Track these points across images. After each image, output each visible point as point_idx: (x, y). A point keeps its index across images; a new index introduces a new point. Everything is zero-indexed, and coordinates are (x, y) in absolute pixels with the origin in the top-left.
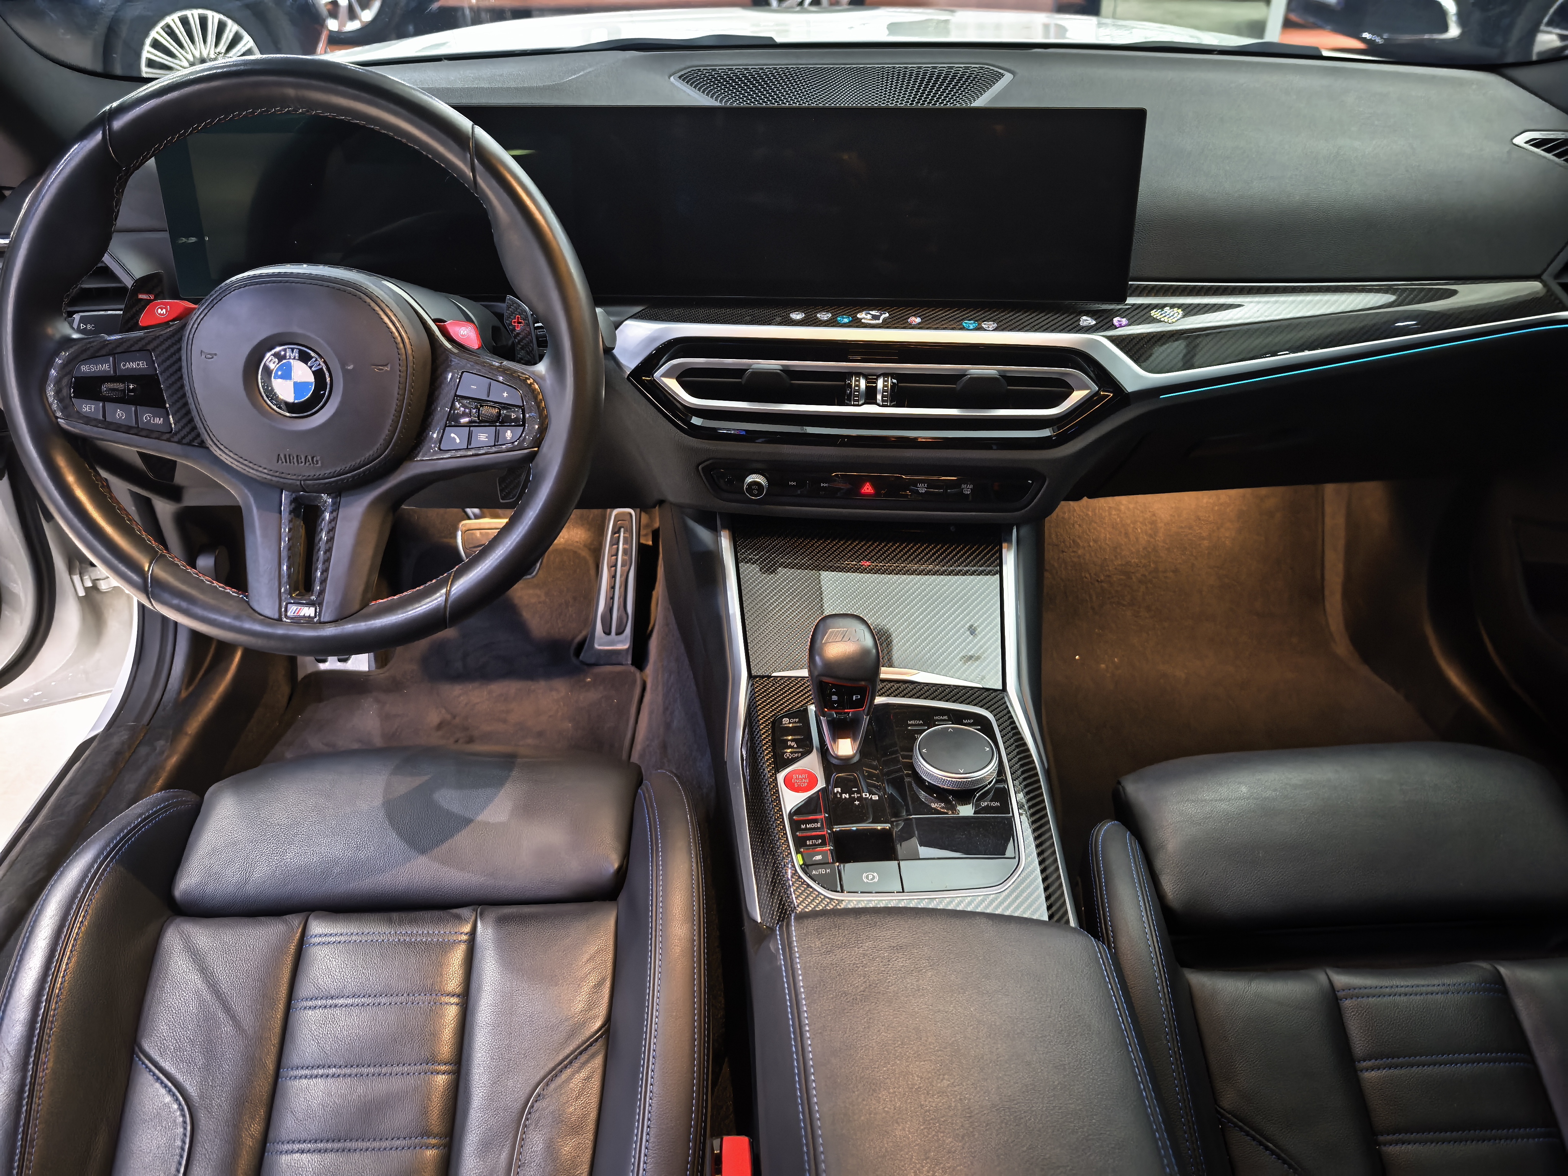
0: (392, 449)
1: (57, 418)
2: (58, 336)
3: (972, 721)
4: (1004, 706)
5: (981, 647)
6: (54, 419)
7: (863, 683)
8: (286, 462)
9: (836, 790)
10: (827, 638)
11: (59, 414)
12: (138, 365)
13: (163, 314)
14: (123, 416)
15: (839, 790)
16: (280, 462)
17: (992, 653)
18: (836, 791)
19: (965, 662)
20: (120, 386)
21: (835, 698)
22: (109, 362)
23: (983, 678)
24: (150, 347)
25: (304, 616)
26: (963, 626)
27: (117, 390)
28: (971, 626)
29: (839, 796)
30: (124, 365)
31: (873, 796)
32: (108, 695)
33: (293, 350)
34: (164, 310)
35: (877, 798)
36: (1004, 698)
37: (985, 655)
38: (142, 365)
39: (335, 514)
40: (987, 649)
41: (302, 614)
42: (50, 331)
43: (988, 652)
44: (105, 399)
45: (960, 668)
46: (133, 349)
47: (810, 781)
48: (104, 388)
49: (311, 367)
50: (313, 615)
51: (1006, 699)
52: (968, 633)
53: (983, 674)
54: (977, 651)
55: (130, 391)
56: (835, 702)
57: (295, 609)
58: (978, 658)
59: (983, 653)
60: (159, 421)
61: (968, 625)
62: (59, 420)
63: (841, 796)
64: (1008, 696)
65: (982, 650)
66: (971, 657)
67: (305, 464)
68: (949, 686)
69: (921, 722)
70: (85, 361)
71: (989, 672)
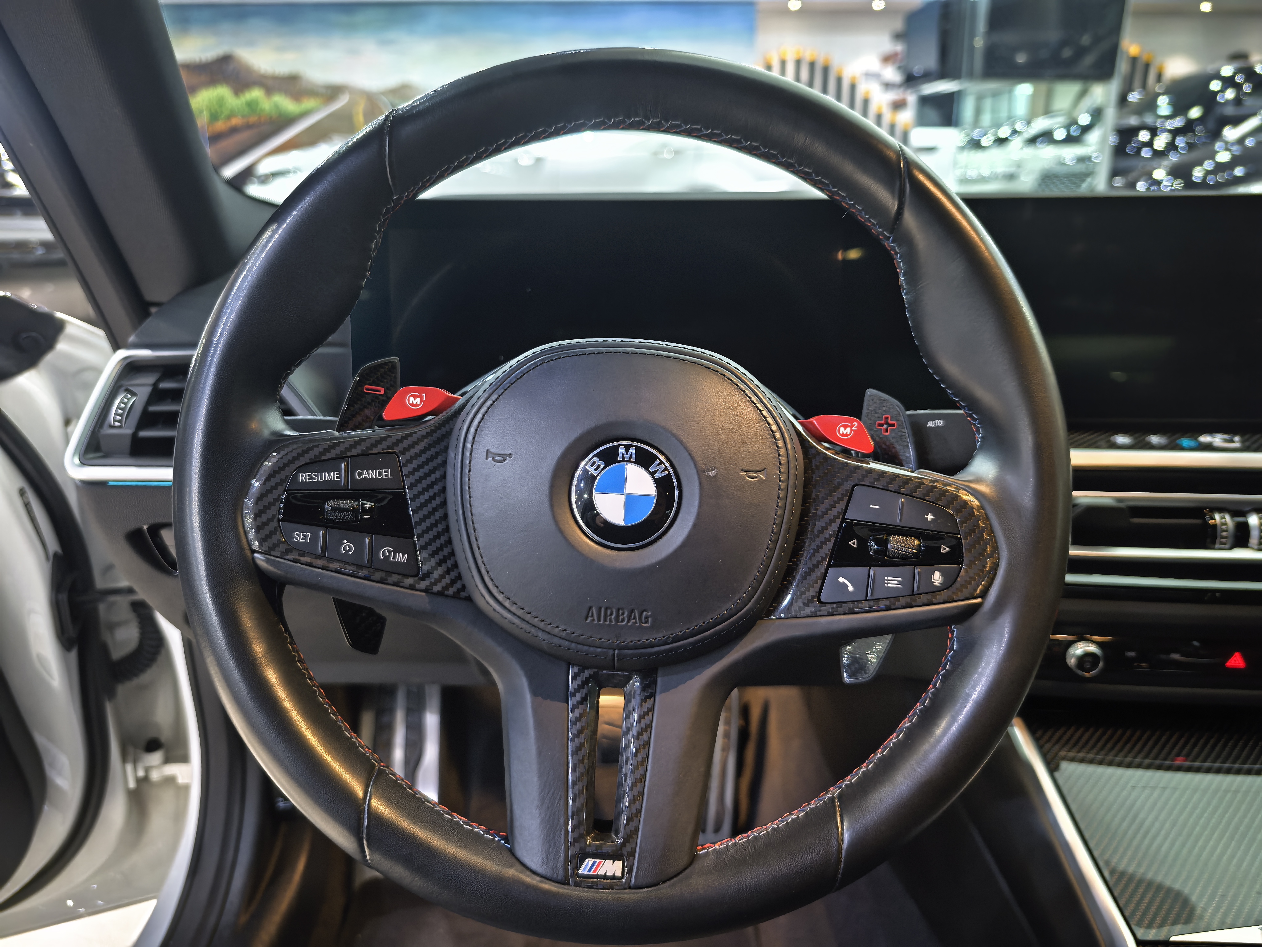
0: (757, 602)
1: (254, 551)
2: (266, 433)
6: (248, 553)
8: (599, 620)
11: (256, 545)
12: (380, 474)
13: (416, 405)
14: (350, 550)
16: (590, 619)
20: (353, 504)
22: (338, 469)
24: (396, 450)
25: (605, 877)
27: (347, 510)
30: (360, 475)
32: (152, 903)
33: (627, 448)
34: (418, 400)
38: (386, 474)
39: (649, 703)
41: (601, 872)
42: (254, 425)
44: (328, 524)
46: (375, 450)
48: (328, 507)
49: (652, 474)
50: (619, 874)
55: (365, 511)
57: (591, 863)
60: (402, 558)
62: (256, 555)
67: (628, 622)
70: (303, 468)
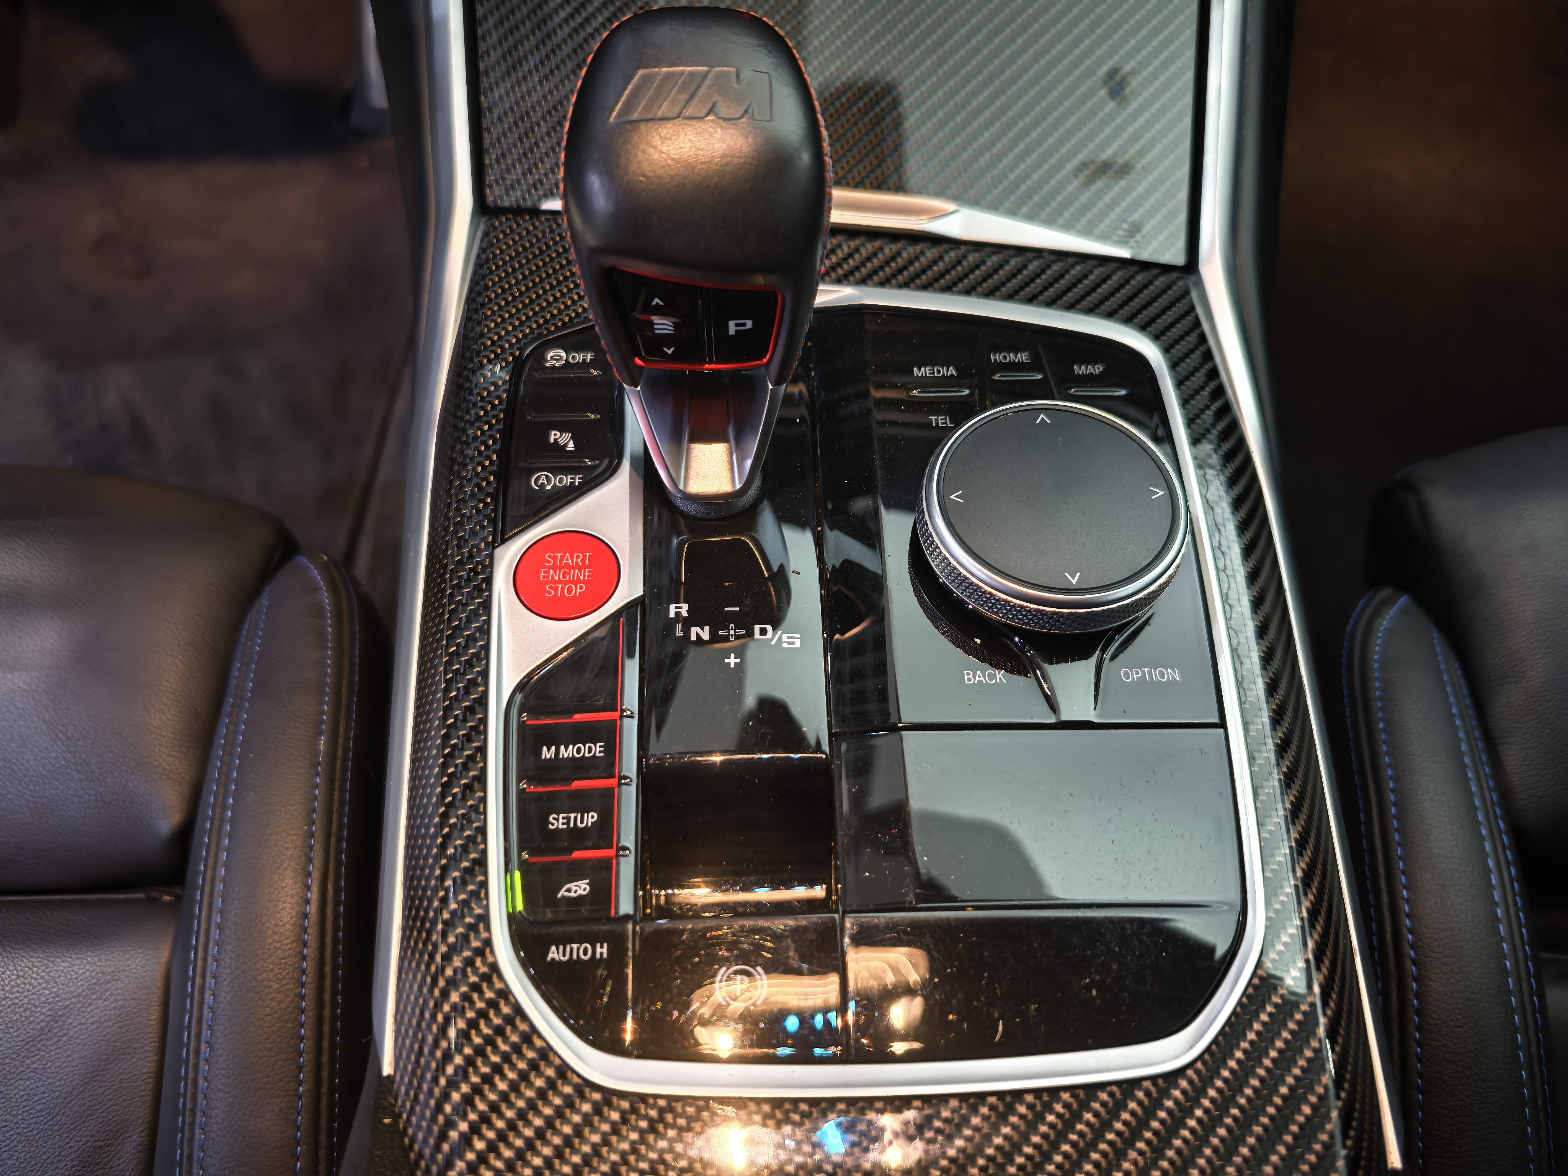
3: (1099, 369)
4: (1187, 322)
5: (1136, 137)
7: (760, 280)
9: (672, 610)
10: (629, 106)
15: (684, 609)
17: (1163, 155)
18: (672, 615)
19: (1090, 180)
21: (663, 325)
23: (1135, 229)
26: (1090, 72)
28: (1113, 73)
29: (679, 633)
31: (785, 638)
35: (798, 644)
36: (1187, 292)
37: (1144, 162)
40: (1152, 143)
43: (1155, 152)
45: (1074, 197)
47: (593, 575)
51: (1194, 295)
52: (1103, 92)
53: (1136, 216)
54: (1123, 150)
56: (666, 340)
58: (1125, 169)
59: (1142, 153)
61: (1105, 68)
63: (687, 632)
64: (1200, 285)
65: (1137, 147)
66: (1105, 168)
68: (1038, 252)
69: (952, 371)
71: (1151, 213)
